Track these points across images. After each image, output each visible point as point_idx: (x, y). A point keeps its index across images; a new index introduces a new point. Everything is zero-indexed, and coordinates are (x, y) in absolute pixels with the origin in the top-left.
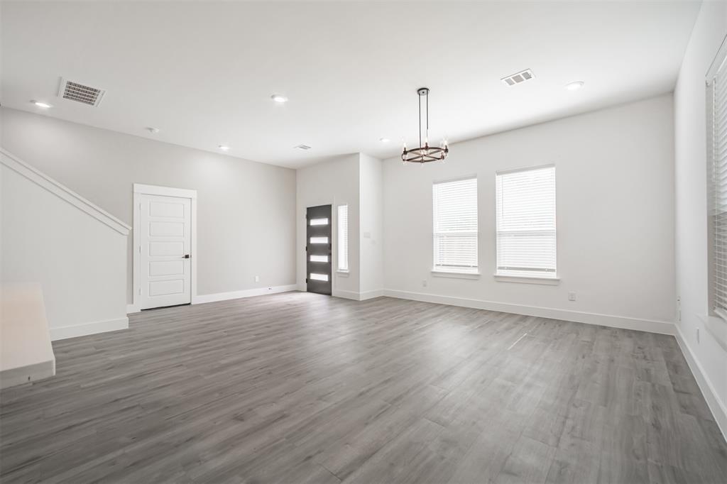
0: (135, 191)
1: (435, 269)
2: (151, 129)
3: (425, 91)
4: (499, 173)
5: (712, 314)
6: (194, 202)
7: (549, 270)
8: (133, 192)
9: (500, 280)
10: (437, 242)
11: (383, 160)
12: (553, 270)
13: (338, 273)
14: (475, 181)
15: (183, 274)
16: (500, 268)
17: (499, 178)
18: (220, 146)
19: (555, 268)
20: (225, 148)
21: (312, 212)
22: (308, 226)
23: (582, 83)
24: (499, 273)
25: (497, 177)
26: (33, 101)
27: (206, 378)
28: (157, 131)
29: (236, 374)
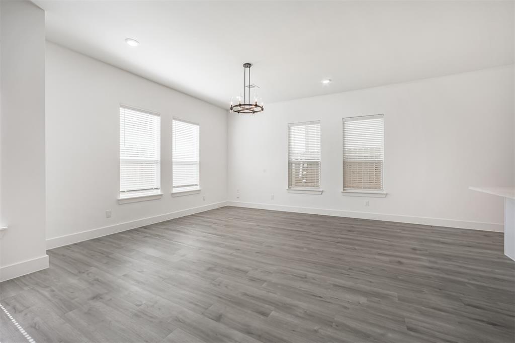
1: (121, 196)
3: (249, 65)
4: (174, 118)
7: (196, 185)
9: (175, 195)
16: (174, 187)
19: (198, 183)
27: (396, 294)
29: (371, 282)
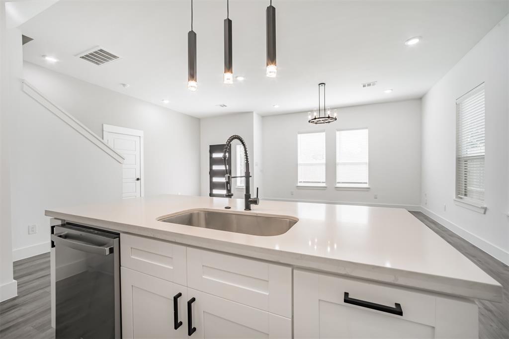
0: (104, 129)
1: (299, 184)
2: (124, 85)
3: (323, 85)
4: (338, 130)
5: (457, 197)
6: (142, 139)
7: (364, 183)
8: (103, 131)
9: (338, 189)
10: (299, 168)
11: (264, 117)
12: (366, 183)
13: (237, 188)
14: (324, 134)
15: (136, 192)
16: (338, 183)
17: (338, 133)
18: (163, 100)
19: (368, 182)
20: (166, 102)
21: (213, 149)
22: (211, 157)
23: (392, 90)
24: (338, 185)
25: (337, 132)
26: (44, 56)
28: (128, 86)
